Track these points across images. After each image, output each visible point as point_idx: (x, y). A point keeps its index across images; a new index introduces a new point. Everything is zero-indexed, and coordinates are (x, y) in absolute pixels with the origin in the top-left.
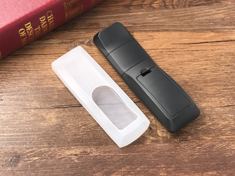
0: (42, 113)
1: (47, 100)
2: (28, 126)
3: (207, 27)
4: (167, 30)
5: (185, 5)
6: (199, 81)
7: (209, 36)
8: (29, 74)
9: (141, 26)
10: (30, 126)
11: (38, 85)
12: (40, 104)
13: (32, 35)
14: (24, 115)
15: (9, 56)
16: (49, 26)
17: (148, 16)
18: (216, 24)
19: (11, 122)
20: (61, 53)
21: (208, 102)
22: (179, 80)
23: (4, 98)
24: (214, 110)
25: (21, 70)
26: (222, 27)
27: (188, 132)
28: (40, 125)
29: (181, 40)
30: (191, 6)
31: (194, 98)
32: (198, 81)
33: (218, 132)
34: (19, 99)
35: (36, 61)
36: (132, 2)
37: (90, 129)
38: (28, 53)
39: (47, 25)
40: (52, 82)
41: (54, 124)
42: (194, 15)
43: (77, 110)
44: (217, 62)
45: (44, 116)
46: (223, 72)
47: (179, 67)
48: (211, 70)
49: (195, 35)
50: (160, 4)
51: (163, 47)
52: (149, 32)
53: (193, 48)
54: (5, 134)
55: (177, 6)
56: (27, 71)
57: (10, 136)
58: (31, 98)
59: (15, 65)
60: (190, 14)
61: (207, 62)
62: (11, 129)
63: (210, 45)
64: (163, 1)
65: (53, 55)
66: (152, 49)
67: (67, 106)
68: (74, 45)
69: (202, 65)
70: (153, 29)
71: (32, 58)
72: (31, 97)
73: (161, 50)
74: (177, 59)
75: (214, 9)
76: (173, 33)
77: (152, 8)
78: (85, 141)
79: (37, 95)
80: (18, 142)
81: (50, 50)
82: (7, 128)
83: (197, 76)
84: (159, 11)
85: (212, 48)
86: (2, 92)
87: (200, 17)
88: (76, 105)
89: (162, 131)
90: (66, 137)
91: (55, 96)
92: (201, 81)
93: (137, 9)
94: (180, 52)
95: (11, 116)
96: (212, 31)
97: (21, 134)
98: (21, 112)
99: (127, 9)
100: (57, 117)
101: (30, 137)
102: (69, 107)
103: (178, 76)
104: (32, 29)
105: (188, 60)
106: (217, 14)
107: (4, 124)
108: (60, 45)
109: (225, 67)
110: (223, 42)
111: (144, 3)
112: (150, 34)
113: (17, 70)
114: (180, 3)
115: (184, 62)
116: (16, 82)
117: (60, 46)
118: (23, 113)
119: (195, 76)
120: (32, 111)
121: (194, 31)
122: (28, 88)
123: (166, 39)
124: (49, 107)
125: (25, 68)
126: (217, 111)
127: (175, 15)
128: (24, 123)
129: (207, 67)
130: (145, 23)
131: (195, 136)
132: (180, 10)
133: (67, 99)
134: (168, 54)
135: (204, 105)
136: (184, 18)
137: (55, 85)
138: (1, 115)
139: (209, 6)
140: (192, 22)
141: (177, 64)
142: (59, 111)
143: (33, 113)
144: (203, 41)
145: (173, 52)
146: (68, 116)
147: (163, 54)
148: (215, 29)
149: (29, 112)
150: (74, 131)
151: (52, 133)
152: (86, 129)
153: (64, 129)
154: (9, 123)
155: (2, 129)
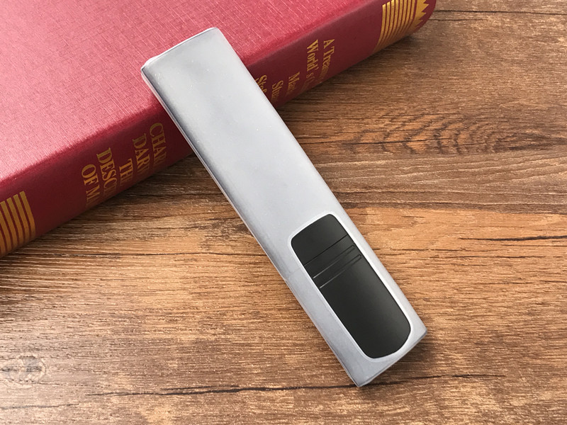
0: (138, 407)
1: (153, 372)
3: (541, 201)
4: (446, 205)
6: (531, 333)
7: (548, 222)
8: (108, 303)
9: (383, 192)
11: (130, 333)
12: (132, 381)
14: (92, 412)
17: (402, 171)
18: (561, 194)
20: (190, 251)
21: (557, 389)
22: (482, 328)
23: (44, 365)
29: (481, 229)
30: (501, 149)
31: (521, 377)
32: (528, 333)
34: (82, 368)
35: (128, 270)
36: (362, 136)
38: (110, 250)
40: (166, 326)
42: (508, 171)
45: (144, 413)
47: (479, 296)
48: (558, 306)
49: (515, 218)
50: (427, 142)
51: (438, 245)
52: (403, 208)
53: (512, 251)
55: (467, 148)
56: (104, 295)
58: (112, 365)
59: (76, 280)
60: (500, 168)
61: (547, 285)
63: (551, 244)
64: (435, 136)
65: (172, 256)
66: (412, 248)
67: (202, 390)
68: (223, 232)
69: (536, 293)
70: (413, 200)
71: (118, 262)
72: (111, 363)
73: (435, 253)
74: (474, 277)
75: (557, 159)
76: (462, 212)
77: (409, 151)
79: (126, 358)
81: (163, 243)
83: (525, 321)
84: (426, 159)
85: (558, 252)
86: (38, 350)
87: (522, 176)
88: (225, 388)
91: (171, 362)
92: (535, 335)
93: (373, 153)
94: (480, 259)
95: (61, 414)
96: (555, 210)
98: (85, 402)
99: (349, 152)
100: (177, 419)
102: (207, 392)
103: (479, 319)
105: (501, 280)
106: (563, 170)
108: (189, 233)
111: (389, 139)
112: (406, 212)
113: (80, 292)
114: (476, 142)
115: (491, 285)
116: (75, 324)
117: (187, 236)
118: (89, 405)
119: (520, 322)
120: (115, 400)
121: (511, 210)
122: (105, 339)
123: (445, 227)
124: (157, 390)
125: (100, 287)
127: (463, 170)
129: (547, 298)
130: (393, 186)
132: (475, 157)
133: (204, 370)
134: (452, 264)
135: (546, 396)
136: (486, 179)
137: (173, 334)
138: (35, 409)
139: (544, 151)
140: (505, 187)
141: (475, 288)
142: (181, 402)
143: (116, 405)
144: (535, 234)
145: (463, 257)
146: (205, 416)
147: (438, 262)
148: (561, 205)
149: (107, 404)
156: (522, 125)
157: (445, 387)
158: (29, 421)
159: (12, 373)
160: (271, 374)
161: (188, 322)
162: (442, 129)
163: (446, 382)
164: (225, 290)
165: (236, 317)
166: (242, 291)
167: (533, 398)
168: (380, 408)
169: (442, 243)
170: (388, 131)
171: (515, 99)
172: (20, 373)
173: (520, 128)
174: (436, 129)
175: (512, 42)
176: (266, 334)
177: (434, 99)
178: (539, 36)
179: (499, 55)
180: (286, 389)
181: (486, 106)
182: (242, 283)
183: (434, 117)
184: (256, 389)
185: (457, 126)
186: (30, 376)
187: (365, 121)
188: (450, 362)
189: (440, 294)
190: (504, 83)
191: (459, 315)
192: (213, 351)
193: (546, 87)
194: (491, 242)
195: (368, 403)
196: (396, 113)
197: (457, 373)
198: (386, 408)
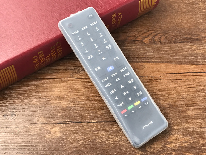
0: (48, 128)
1: (53, 116)
2: (36, 138)
3: (189, 60)
4: (155, 62)
5: (171, 42)
7: (191, 67)
8: (39, 94)
9: (134, 57)
10: (37, 138)
11: (46, 104)
12: (46, 119)
13: (44, 62)
14: (32, 129)
15: (23, 79)
16: (58, 54)
17: (140, 50)
18: (197, 58)
19: (22, 134)
20: (67, 77)
21: (190, 123)
22: (165, 103)
23: (17, 114)
24: (195, 130)
25: (33, 91)
26: (202, 61)
27: (173, 149)
28: (46, 138)
29: (167, 70)
30: (176, 42)
31: (178, 119)
32: (181, 105)
33: (198, 149)
34: (30, 115)
35: (46, 83)
36: (127, 38)
37: (88, 142)
38: (39, 77)
39: (56, 54)
40: (58, 102)
41: (57, 137)
42: (178, 50)
43: (78, 126)
44: (198, 89)
45: (50, 130)
46: (203, 98)
47: (165, 92)
48: (192, 96)
49: (179, 66)
50: (150, 40)
51: (152, 75)
52: (140, 63)
54: (16, 145)
55: (164, 42)
56: (37, 91)
57: (20, 146)
59: (28, 86)
60: (175, 49)
61: (189, 89)
62: (21, 140)
63: (191, 75)
64: (153, 38)
65: (60, 79)
66: (144, 76)
67: (69, 123)
68: (78, 71)
69: (185, 91)
70: (144, 60)
71: (42, 81)
72: (40, 113)
73: (151, 78)
74: (164, 86)
75: (196, 46)
76: (161, 64)
77: (143, 43)
78: (83, 153)
79: (44, 112)
80: (27, 151)
81: (58, 75)
82: (17, 139)
83: (181, 101)
84: (149, 46)
85: (194, 78)
86: (15, 109)
87: (183, 52)
88: (77, 122)
89: (150, 147)
90: (67, 149)
91: (59, 113)
92: (184, 105)
93: (131, 44)
94: (166, 80)
95: (22, 129)
96: (194, 63)
97: (29, 145)
98: (30, 126)
99: (123, 44)
100: (61, 132)
101: (37, 147)
102: (71, 123)
103: (165, 100)
104: (44, 57)
105: (173, 87)
106: (198, 50)
107: (15, 135)
109: (204, 94)
110: (203, 73)
111: (137, 39)
113: (29, 90)
114: (167, 40)
115: (170, 89)
116: (27, 101)
117: (65, 72)
118: (32, 127)
119: (179, 101)
120: (40, 125)
121: (178, 63)
122: (37, 106)
123: (154, 69)
124: (54, 122)
125: (36, 89)
126: (198, 131)
127: (162, 50)
128: (32, 136)
129: (189, 93)
130: (137, 55)
131: (178, 152)
132: (167, 45)
133: (70, 116)
134: (156, 82)
135: (187, 125)
136: (170, 53)
137: (60, 104)
138: (14, 128)
139: (191, 43)
140: (177, 56)
141: (164, 90)
142: (62, 126)
143: (40, 127)
144: (186, 71)
145: (160, 79)
146: (70, 131)
147: (152, 81)
148: (196, 62)
149: (37, 127)
150: (74, 144)
151: (55, 145)
152: (85, 142)
153: (66, 142)
154: (20, 135)
155: (13, 140)
156: (184, 34)
158: (12, 132)
159: (6, 116)
160: (92, 117)
161: (65, 100)
162: (156, 36)
164: (78, 90)
165: (81, 99)
166: (84, 90)
167: (182, 126)
170: (136, 36)
171: (182, 25)
172: (9, 116)
173: (183, 35)
174: (153, 36)
175: (182, 5)
176: (91, 104)
177: (153, 25)
178: (192, 3)
179: (177, 10)
180: (97, 122)
181: (172, 28)
182: (84, 88)
183: (153, 31)
184: (87, 122)
185: (161, 34)
186: (12, 117)
187: (129, 33)
190: (178, 19)
191: (158, 98)
192: (73, 110)
193: (193, 21)
194: (170, 74)
196: (139, 30)
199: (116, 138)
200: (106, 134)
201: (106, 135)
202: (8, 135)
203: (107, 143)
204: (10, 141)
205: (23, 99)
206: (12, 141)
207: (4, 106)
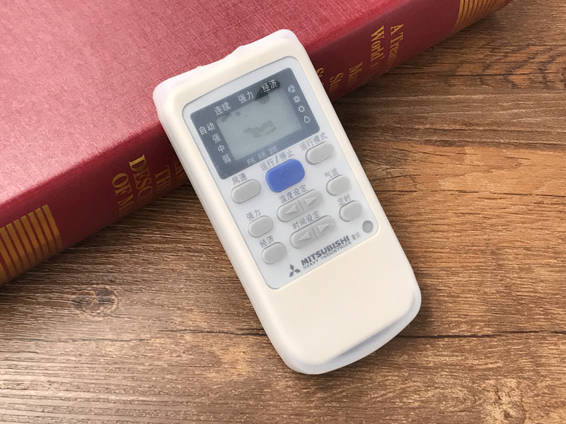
1: (229, 310)
4: (555, 147)
10: (179, 379)
11: (207, 269)
12: (208, 319)
14: (164, 348)
17: (499, 106)
19: (131, 363)
23: (117, 297)
25: (166, 226)
28: (205, 378)
34: (156, 302)
36: (458, 67)
37: (339, 401)
41: (242, 379)
45: (218, 353)
50: (531, 76)
51: (544, 190)
54: (113, 397)
56: (180, 228)
57: (125, 402)
58: (186, 302)
59: (151, 211)
62: (129, 384)
66: (514, 192)
70: (517, 139)
72: (186, 299)
73: (539, 199)
79: (202, 295)
82: (118, 379)
84: (528, 95)
86: (112, 282)
90: (273, 418)
93: (470, 87)
95: (132, 348)
97: (155, 399)
98: (158, 338)
99: (443, 84)
100: (252, 362)
101: (177, 408)
107: (111, 367)
112: (510, 153)
116: (150, 256)
118: (162, 341)
120: (188, 337)
122: (180, 274)
123: (552, 170)
124: (232, 329)
125: (175, 220)
128: (163, 369)
130: (497, 124)
134: (558, 211)
138: (106, 342)
143: (190, 342)
147: (544, 209)
149: (180, 341)
150: (294, 404)
151: (235, 404)
152: (329, 400)
153: (268, 396)
154: (126, 366)
155: (104, 382)
157: (542, 343)
158: (99, 354)
159: (84, 304)
162: (549, 63)
163: (544, 338)
168: (470, 362)
169: (548, 187)
172: (92, 304)
186: (102, 308)
188: (550, 317)
189: (542, 244)
191: (562, 266)
195: (457, 356)
197: (557, 329)
198: (477, 362)
199: (429, 390)
200: (397, 376)
201: (396, 380)
202: (89, 366)
203: (401, 404)
204: (93, 385)
205: (136, 250)
206: (100, 384)
207: (78, 272)
